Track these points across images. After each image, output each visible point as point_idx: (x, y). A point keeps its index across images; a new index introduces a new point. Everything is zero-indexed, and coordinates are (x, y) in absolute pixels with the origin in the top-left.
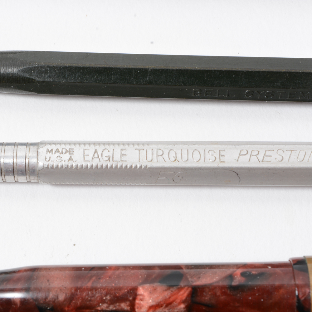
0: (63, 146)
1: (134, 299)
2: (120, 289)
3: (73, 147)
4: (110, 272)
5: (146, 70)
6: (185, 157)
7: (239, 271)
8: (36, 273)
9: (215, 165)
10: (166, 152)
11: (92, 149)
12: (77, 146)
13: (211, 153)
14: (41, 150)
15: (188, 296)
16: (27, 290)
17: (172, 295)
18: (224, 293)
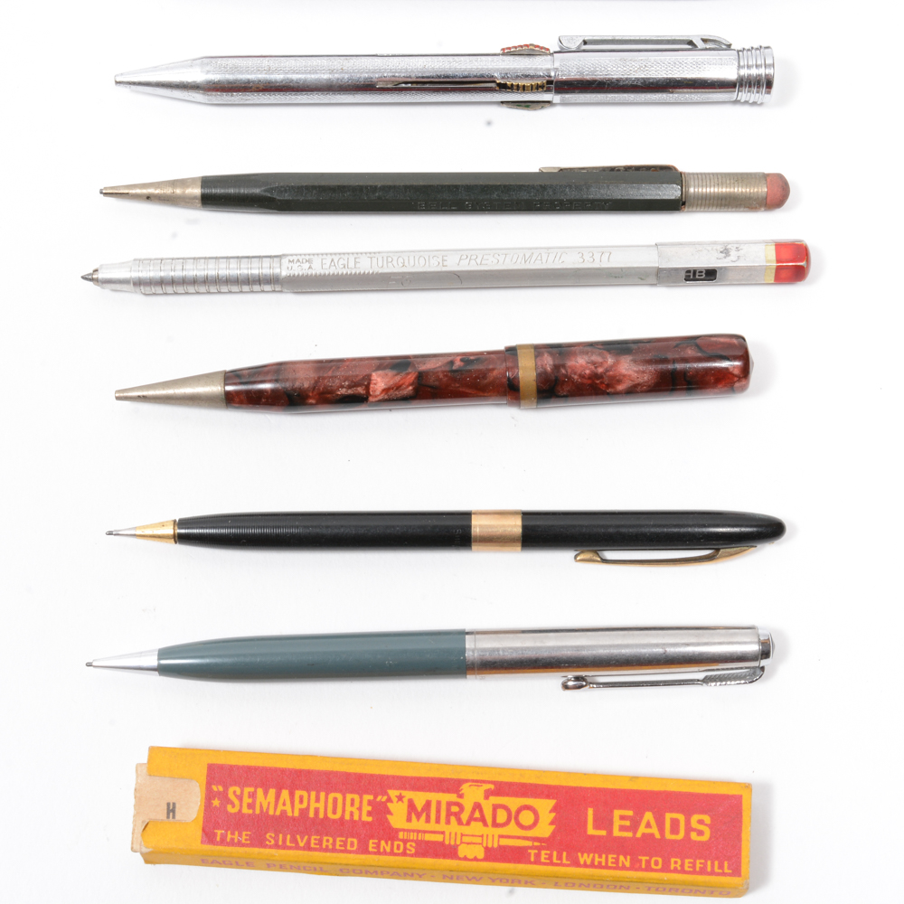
0: (303, 257)
1: (369, 384)
2: (357, 376)
3: (312, 257)
4: (347, 363)
5: (376, 187)
6: (412, 263)
7: (459, 358)
8: (283, 367)
9: (439, 269)
10: (395, 259)
11: (329, 259)
12: (316, 256)
13: (435, 258)
14: (283, 261)
15: (415, 378)
16: (276, 381)
17: (402, 379)
18: (446, 376)
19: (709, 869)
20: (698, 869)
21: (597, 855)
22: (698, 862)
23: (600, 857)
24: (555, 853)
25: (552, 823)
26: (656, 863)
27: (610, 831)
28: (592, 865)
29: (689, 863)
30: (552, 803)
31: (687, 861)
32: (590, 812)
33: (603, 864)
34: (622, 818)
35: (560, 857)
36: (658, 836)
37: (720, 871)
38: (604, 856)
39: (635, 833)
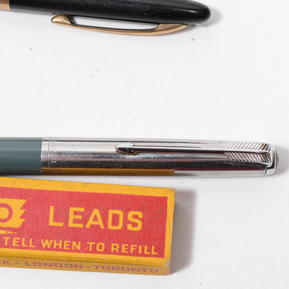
19: (140, 252)
20: (132, 252)
21: (55, 241)
22: (132, 246)
23: (58, 242)
24: (24, 240)
25: (22, 217)
26: (101, 247)
27: (66, 223)
28: (52, 249)
29: (126, 247)
30: (23, 202)
31: (123, 246)
32: (52, 209)
33: (60, 248)
34: (76, 213)
35: (27, 243)
36: (102, 227)
37: (149, 253)
38: (61, 242)
39: (85, 224)
